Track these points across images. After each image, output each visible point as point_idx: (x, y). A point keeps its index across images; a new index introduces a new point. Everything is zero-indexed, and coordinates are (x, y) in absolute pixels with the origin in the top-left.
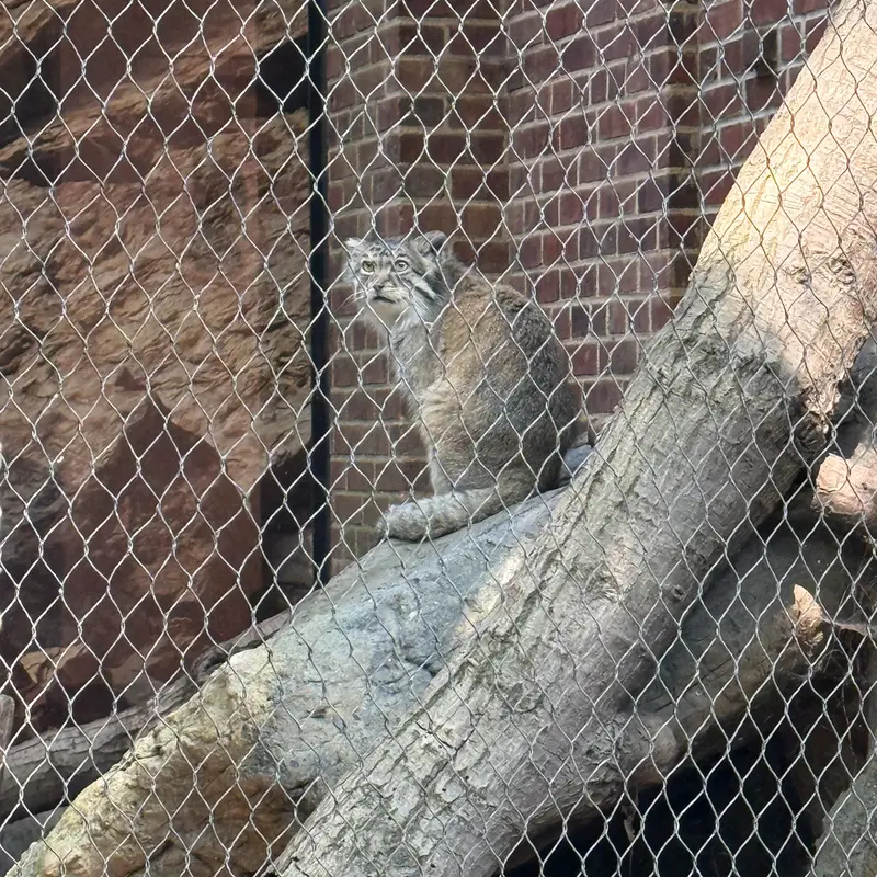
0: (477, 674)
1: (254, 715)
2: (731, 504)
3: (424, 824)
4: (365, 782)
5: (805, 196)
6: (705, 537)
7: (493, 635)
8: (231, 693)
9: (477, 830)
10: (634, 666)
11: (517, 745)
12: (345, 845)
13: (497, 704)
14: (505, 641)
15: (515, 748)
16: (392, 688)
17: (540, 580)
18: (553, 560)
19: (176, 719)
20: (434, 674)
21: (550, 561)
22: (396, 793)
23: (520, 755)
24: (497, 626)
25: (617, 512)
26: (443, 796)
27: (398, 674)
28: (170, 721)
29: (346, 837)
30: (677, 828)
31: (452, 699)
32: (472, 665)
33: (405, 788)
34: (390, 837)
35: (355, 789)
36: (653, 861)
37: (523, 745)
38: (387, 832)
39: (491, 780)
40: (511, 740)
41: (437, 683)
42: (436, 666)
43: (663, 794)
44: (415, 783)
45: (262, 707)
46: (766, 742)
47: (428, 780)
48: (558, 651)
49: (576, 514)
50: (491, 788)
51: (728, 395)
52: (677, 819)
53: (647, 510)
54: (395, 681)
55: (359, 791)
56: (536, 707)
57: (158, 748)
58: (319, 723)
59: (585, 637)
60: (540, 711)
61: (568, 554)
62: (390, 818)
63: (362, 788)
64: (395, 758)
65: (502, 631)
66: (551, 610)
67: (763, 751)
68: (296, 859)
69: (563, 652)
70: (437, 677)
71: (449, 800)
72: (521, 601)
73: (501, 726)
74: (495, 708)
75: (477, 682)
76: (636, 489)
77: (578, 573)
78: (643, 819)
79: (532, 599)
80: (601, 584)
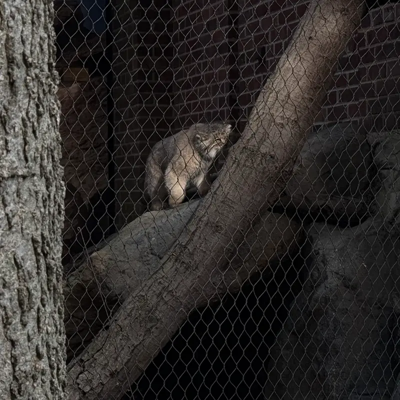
0: (176, 258)
1: (101, 273)
2: (259, 202)
3: (159, 308)
4: (139, 294)
6: (251, 212)
7: (181, 245)
8: (94, 265)
9: (176, 309)
10: (228, 254)
12: (133, 315)
13: (182, 268)
14: (185, 247)
15: (188, 283)
17: (196, 227)
20: (161, 258)
21: (200, 220)
22: (149, 297)
23: (190, 285)
24: (182, 242)
25: (222, 204)
26: (165, 298)
27: (149, 259)
28: (72, 275)
29: (133, 313)
30: (258, 302)
31: (169, 265)
32: (174, 255)
33: (153, 296)
35: (135, 297)
36: (250, 313)
37: (192, 281)
38: (147, 311)
39: (181, 293)
41: (162, 261)
42: (162, 256)
43: (253, 292)
44: (156, 294)
45: (103, 270)
46: (286, 273)
47: (160, 293)
48: (202, 250)
49: (208, 205)
50: (181, 295)
51: (258, 165)
52: (258, 299)
53: (232, 203)
54: (147, 261)
56: (195, 269)
57: (69, 284)
58: (123, 275)
60: (197, 270)
61: (205, 218)
62: (147, 306)
63: (138, 297)
64: (149, 286)
65: (184, 244)
66: (200, 237)
67: (285, 277)
68: (116, 320)
69: (204, 250)
71: (167, 300)
72: (190, 234)
73: (184, 275)
75: (176, 260)
76: (228, 196)
77: (209, 224)
78: (247, 299)
79: (193, 233)
80: (217, 228)
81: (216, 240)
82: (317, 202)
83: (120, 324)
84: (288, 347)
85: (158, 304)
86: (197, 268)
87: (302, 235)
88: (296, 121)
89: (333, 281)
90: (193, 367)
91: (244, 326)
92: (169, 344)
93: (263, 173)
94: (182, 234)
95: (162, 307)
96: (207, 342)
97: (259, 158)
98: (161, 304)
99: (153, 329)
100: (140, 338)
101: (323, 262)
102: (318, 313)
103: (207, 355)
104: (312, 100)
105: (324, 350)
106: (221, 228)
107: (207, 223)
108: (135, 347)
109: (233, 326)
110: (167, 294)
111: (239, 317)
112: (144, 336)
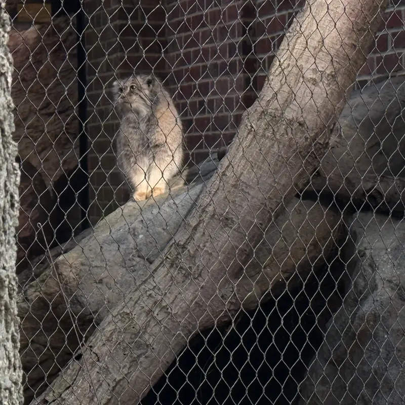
0: (171, 262)
1: (70, 283)
2: (284, 185)
3: (149, 330)
4: (122, 311)
5: (314, 46)
6: (272, 199)
7: (178, 245)
8: (60, 273)
9: (173, 332)
10: (242, 257)
11: (190, 294)
12: (113, 340)
13: (180, 275)
14: (184, 247)
15: (189, 295)
16: (132, 269)
17: (198, 220)
18: (204, 211)
19: (34, 285)
20: (151, 263)
22: (136, 316)
23: (191, 298)
24: (180, 241)
25: (233, 189)
26: (157, 317)
27: (134, 263)
28: (31, 286)
29: (114, 337)
30: (282, 322)
31: (162, 271)
32: (169, 259)
33: (141, 314)
34: (134, 336)
35: (117, 315)
36: (272, 337)
37: (193, 293)
38: (132, 334)
39: (178, 310)
40: (187, 292)
41: (153, 267)
42: (152, 259)
43: (276, 308)
44: (144, 312)
45: (73, 279)
46: (320, 283)
47: (150, 311)
48: (207, 251)
49: (215, 190)
50: (179, 313)
51: (282, 135)
52: (282, 319)
53: (246, 188)
54: (133, 266)
55: (119, 316)
56: (198, 277)
57: (26, 298)
58: (99, 286)
59: (219, 245)
60: (200, 279)
61: (211, 208)
62: (133, 327)
64: (135, 300)
65: (182, 243)
66: (204, 233)
67: (319, 288)
68: (91, 347)
69: (210, 252)
70: (153, 264)
71: (160, 319)
72: (191, 229)
73: (183, 285)
74: (180, 278)
75: (172, 266)
76: (241, 178)
77: (216, 216)
78: (267, 319)
79: (195, 228)
80: (226, 221)
81: (225, 239)
82: (361, 185)
83: (97, 352)
84: (324, 383)
85: (147, 325)
86: (200, 275)
87: (343, 231)
88: (332, 76)
89: (384, 292)
91: (265, 354)
92: (163, 378)
93: (290, 146)
94: (180, 229)
96: (214, 376)
97: (284, 127)
98: (152, 324)
99: (142, 359)
100: (124, 370)
101: (371, 266)
102: (365, 336)
103: (214, 394)
104: (355, 46)
105: (373, 386)
106: (233, 221)
107: (214, 215)
108: (118, 383)
109: (249, 354)
110: (160, 310)
111: (257, 343)
112: (129, 368)
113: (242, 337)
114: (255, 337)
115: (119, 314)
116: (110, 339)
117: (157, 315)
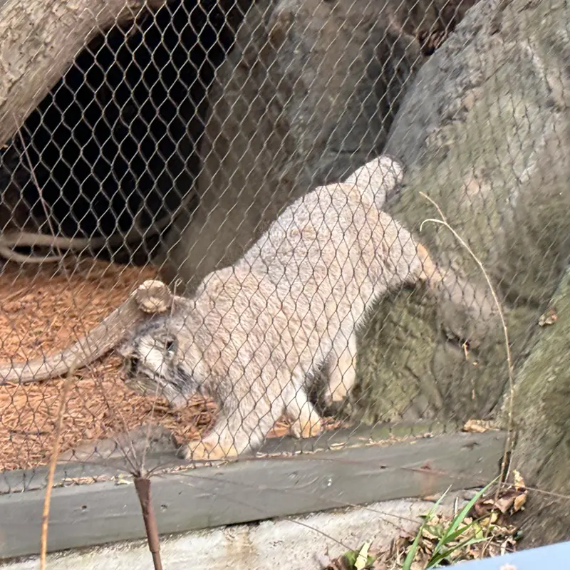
84: (234, 87)
85: (45, 20)
90: (105, 95)
95: (50, 26)
98: (51, 20)
99: (40, 58)
100: (21, 70)
105: (287, 90)
108: (14, 84)
109: (163, 35)
110: (59, 6)
111: (171, 23)
112: (26, 68)
113: (155, 16)
114: (170, 17)
115: (13, 8)
116: (5, 36)
117: (56, 11)
